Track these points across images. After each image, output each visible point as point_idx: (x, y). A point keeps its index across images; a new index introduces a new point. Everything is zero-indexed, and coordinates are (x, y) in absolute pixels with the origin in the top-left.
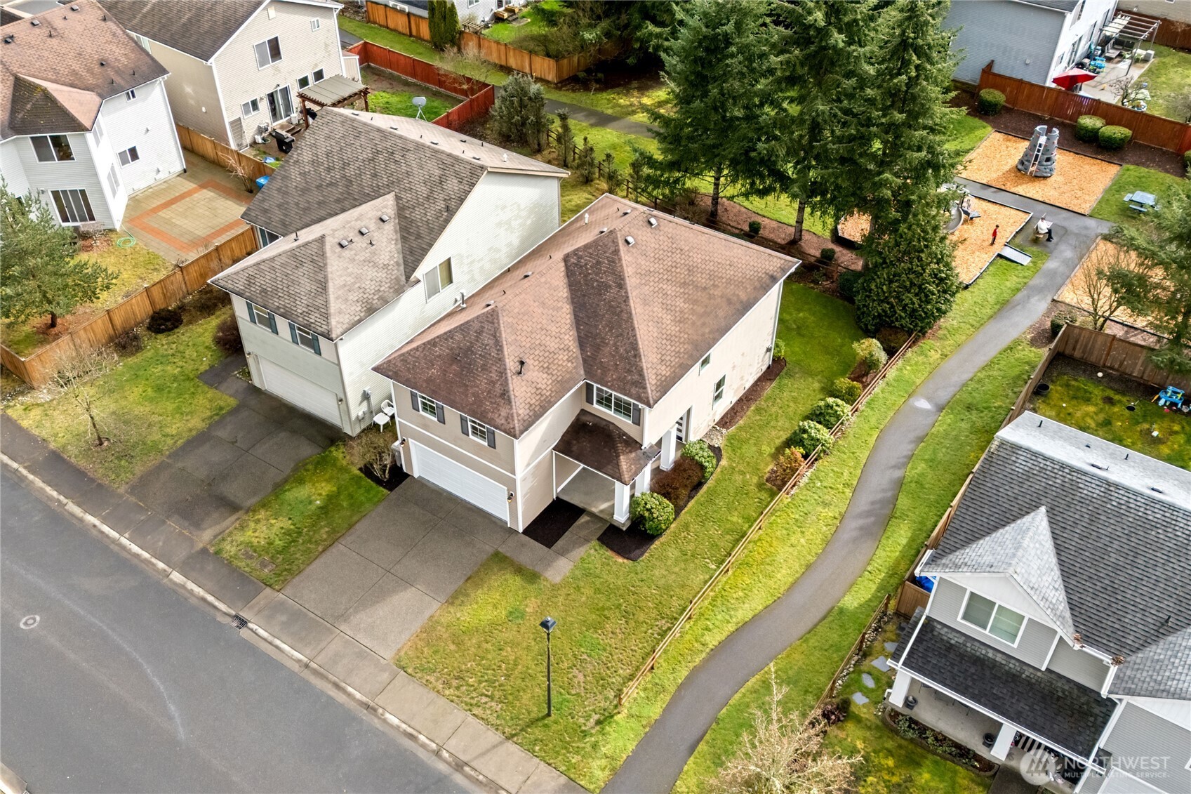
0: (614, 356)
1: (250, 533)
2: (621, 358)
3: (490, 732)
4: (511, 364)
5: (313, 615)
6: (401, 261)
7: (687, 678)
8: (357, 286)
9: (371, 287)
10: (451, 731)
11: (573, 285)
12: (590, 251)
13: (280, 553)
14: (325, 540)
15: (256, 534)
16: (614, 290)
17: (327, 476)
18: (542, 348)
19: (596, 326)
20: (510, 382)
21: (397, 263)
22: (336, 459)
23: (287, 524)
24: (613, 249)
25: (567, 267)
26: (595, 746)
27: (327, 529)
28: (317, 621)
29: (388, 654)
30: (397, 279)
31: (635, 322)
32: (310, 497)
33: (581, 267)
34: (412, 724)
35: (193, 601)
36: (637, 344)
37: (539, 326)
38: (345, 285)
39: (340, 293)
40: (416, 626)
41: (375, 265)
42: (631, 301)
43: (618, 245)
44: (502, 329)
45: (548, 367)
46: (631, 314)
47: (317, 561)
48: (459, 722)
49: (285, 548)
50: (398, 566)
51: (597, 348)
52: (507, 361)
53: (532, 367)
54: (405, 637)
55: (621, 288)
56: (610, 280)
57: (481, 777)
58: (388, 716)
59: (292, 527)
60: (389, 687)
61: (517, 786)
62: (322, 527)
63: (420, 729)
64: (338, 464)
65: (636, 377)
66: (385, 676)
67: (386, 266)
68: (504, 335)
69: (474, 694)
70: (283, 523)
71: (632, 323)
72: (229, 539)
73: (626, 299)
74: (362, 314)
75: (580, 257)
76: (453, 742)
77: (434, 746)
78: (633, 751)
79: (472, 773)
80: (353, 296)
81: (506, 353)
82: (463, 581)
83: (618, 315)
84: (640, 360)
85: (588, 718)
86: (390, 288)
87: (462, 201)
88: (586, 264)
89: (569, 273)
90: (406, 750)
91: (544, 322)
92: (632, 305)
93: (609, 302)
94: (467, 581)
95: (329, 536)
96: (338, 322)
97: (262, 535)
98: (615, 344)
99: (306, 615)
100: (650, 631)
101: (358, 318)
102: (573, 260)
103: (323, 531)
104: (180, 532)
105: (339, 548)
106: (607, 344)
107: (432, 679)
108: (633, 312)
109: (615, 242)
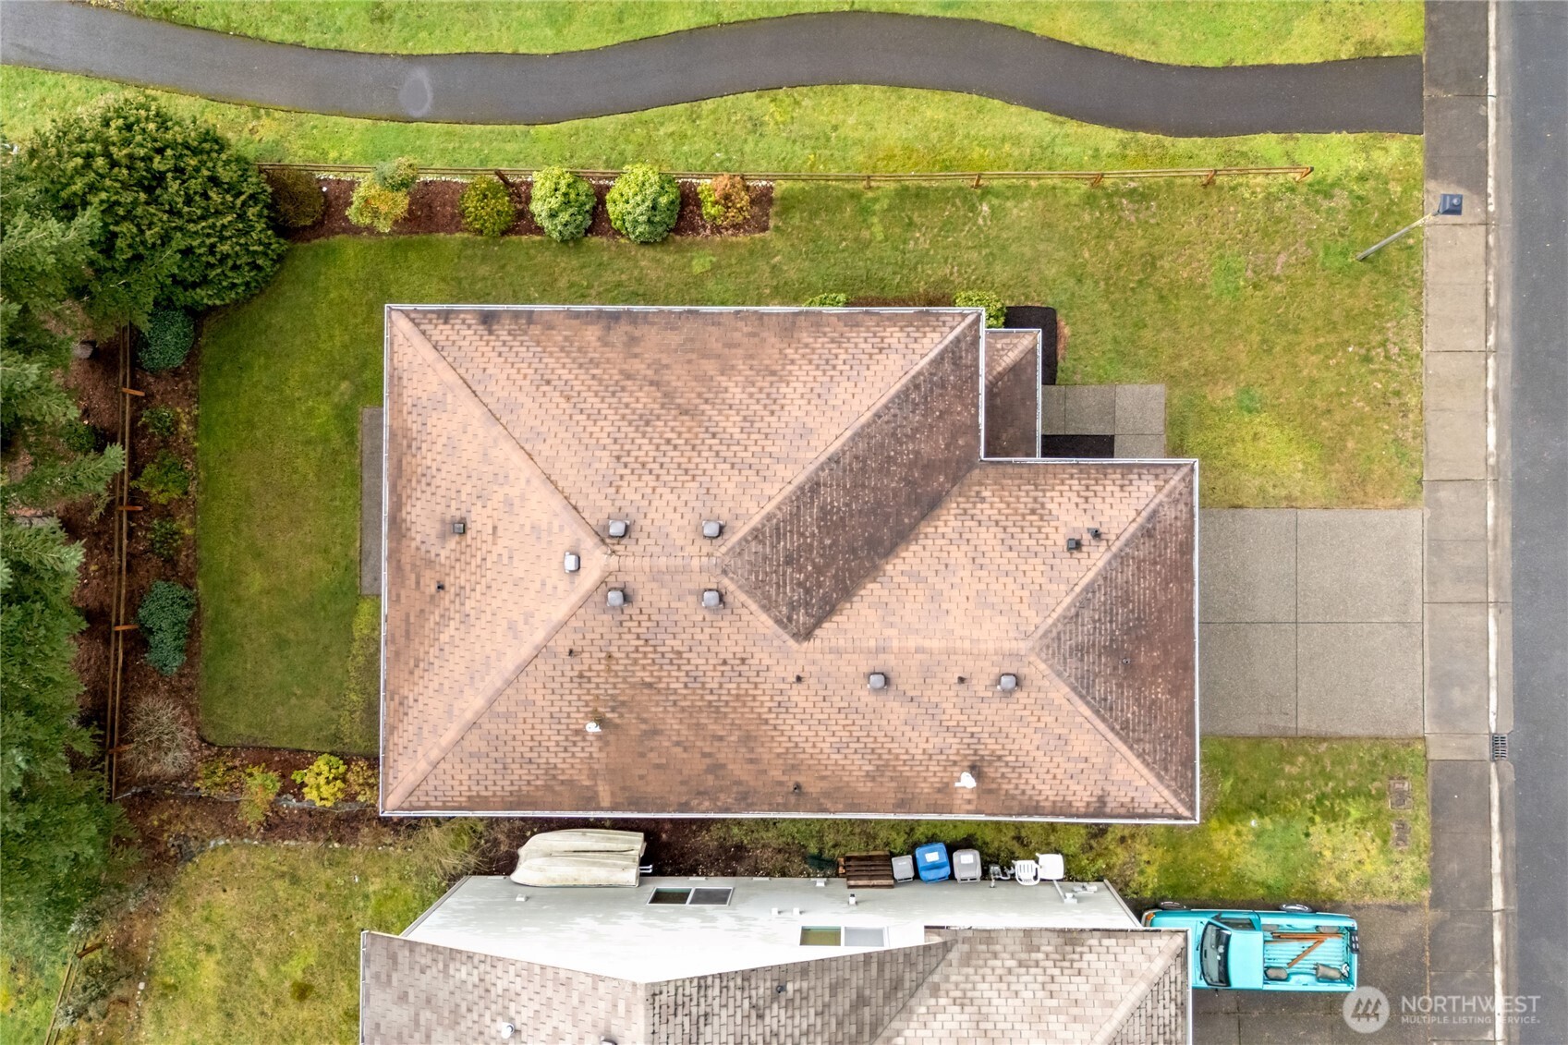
0: (931, 427)
1: (1368, 868)
2: (928, 411)
3: (1430, 311)
4: (1097, 558)
5: (1427, 660)
6: (925, 991)
7: (1188, 134)
8: (1054, 1003)
9: (1029, 985)
10: (1459, 356)
11: (846, 590)
12: (773, 592)
13: (1369, 795)
14: (1306, 754)
15: (1364, 855)
16: (827, 495)
17: (1202, 853)
18: (1014, 543)
19: (896, 493)
20: (1127, 535)
21: (935, 991)
22: (1164, 870)
23: (1318, 830)
24: (754, 546)
25: (818, 624)
26: (1362, 178)
27: (1287, 768)
28: (1431, 646)
29: (1415, 519)
30: (966, 960)
31: (863, 420)
32: (1252, 844)
33: (807, 591)
34: (1482, 409)
35: (1512, 839)
36: (897, 396)
37: (984, 573)
38: (1075, 1019)
39: (1098, 1012)
40: (1352, 516)
41: (981, 1017)
42: (831, 450)
43: (745, 539)
44: (1059, 610)
45: (1033, 512)
46: (852, 438)
47: (1344, 733)
48: (1440, 357)
49: (1355, 793)
50: (1280, 618)
51: (929, 468)
52: (1101, 564)
53: (1062, 530)
54: (1375, 517)
55: (818, 484)
56: (810, 516)
57: (1491, 278)
58: (1491, 448)
59: (1318, 819)
60: (1454, 476)
61: (1474, 229)
62: (1290, 778)
63: (1482, 394)
64: (1169, 858)
65: (947, 366)
66: (1445, 494)
67: (961, 1003)
68: (1068, 600)
69: (1394, 367)
70: (1321, 836)
71: (868, 425)
72: (1395, 887)
73: (834, 460)
74: (1094, 942)
75: (793, 607)
76: (1471, 344)
77: (1491, 362)
78: (1339, 132)
79: (1492, 292)
80: (1080, 987)
81: (1091, 575)
82: (1243, 512)
83: (864, 461)
84: (920, 373)
85: (1330, 211)
86: (995, 955)
87: (747, 976)
88: (800, 584)
89: (828, 610)
90: (1515, 390)
91: (966, 574)
92: (838, 444)
93: (847, 492)
94: (1241, 507)
95: (1294, 755)
96: (1150, 959)
97: (1359, 847)
98: (912, 438)
99: (1432, 669)
100: (1152, 221)
101: (1106, 942)
102: (801, 617)
103: (1294, 770)
104: (1431, 969)
105: (1306, 723)
106: (917, 453)
107: (1409, 435)
108: (848, 434)
109: (738, 552)
